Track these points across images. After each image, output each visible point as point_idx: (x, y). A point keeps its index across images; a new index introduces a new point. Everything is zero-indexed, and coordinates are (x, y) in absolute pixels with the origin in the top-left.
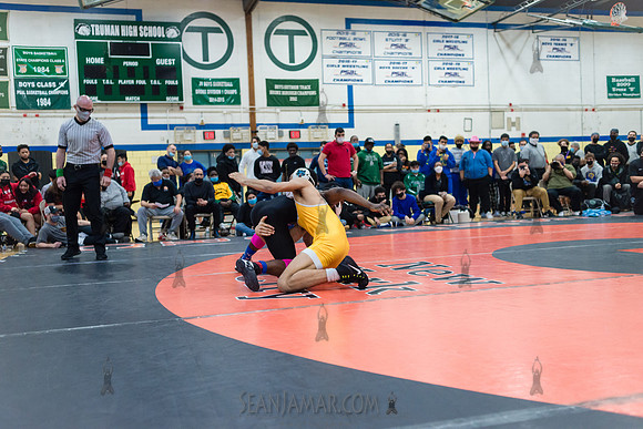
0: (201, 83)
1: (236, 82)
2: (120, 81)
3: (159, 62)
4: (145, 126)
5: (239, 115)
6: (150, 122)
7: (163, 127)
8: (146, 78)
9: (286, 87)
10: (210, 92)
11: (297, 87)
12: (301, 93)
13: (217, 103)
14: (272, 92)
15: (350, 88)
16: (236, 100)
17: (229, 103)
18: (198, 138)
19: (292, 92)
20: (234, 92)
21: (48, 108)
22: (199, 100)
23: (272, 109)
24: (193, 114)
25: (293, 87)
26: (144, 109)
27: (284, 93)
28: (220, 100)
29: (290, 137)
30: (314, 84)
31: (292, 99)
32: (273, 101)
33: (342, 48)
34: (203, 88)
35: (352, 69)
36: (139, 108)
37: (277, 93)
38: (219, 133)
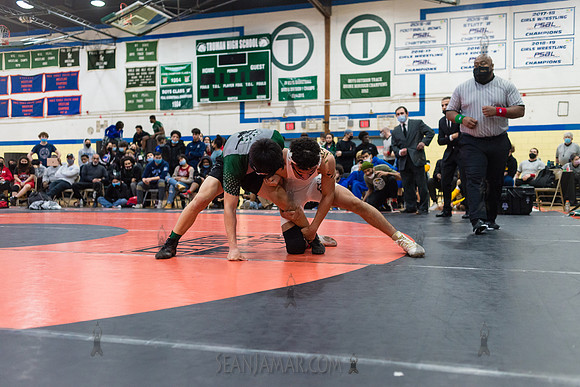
0: (286, 83)
1: (314, 79)
2: (224, 85)
3: (253, 67)
4: (243, 120)
5: (315, 108)
6: (246, 117)
7: (255, 120)
8: (243, 81)
9: (359, 80)
10: (292, 89)
11: (369, 80)
12: (373, 85)
13: (298, 99)
14: (345, 86)
15: (422, 78)
16: (312, 95)
17: (308, 98)
18: (282, 129)
19: (364, 85)
20: (312, 88)
21: (179, 108)
22: (284, 97)
23: (345, 101)
24: (278, 108)
25: (365, 80)
26: (242, 104)
27: (356, 86)
28: (300, 95)
29: (360, 126)
30: (386, 76)
31: (363, 91)
33: (416, 39)
34: (287, 86)
35: (426, 58)
36: (239, 106)
37: (350, 86)
38: (298, 124)
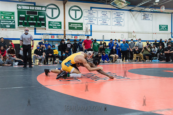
1: (60, 23)
2: (29, 21)
3: (40, 17)
4: (35, 34)
5: (61, 31)
6: (37, 33)
7: (40, 34)
8: (36, 21)
9: (74, 25)
10: (53, 25)
12: (78, 26)
13: (55, 28)
14: (70, 26)
15: (91, 26)
16: (60, 28)
17: (58, 28)
18: (50, 37)
19: (76, 26)
20: (60, 25)
21: (9, 28)
22: (50, 27)
23: (70, 30)
24: (48, 31)
26: (35, 29)
27: (73, 26)
29: (75, 38)
30: (82, 24)
31: (75, 28)
32: (70, 28)
33: (89, 15)
34: (51, 24)
35: (92, 20)
36: (34, 29)
38: (55, 36)
